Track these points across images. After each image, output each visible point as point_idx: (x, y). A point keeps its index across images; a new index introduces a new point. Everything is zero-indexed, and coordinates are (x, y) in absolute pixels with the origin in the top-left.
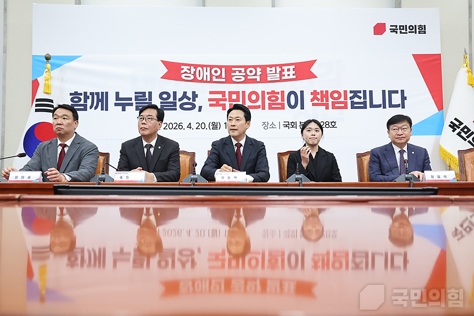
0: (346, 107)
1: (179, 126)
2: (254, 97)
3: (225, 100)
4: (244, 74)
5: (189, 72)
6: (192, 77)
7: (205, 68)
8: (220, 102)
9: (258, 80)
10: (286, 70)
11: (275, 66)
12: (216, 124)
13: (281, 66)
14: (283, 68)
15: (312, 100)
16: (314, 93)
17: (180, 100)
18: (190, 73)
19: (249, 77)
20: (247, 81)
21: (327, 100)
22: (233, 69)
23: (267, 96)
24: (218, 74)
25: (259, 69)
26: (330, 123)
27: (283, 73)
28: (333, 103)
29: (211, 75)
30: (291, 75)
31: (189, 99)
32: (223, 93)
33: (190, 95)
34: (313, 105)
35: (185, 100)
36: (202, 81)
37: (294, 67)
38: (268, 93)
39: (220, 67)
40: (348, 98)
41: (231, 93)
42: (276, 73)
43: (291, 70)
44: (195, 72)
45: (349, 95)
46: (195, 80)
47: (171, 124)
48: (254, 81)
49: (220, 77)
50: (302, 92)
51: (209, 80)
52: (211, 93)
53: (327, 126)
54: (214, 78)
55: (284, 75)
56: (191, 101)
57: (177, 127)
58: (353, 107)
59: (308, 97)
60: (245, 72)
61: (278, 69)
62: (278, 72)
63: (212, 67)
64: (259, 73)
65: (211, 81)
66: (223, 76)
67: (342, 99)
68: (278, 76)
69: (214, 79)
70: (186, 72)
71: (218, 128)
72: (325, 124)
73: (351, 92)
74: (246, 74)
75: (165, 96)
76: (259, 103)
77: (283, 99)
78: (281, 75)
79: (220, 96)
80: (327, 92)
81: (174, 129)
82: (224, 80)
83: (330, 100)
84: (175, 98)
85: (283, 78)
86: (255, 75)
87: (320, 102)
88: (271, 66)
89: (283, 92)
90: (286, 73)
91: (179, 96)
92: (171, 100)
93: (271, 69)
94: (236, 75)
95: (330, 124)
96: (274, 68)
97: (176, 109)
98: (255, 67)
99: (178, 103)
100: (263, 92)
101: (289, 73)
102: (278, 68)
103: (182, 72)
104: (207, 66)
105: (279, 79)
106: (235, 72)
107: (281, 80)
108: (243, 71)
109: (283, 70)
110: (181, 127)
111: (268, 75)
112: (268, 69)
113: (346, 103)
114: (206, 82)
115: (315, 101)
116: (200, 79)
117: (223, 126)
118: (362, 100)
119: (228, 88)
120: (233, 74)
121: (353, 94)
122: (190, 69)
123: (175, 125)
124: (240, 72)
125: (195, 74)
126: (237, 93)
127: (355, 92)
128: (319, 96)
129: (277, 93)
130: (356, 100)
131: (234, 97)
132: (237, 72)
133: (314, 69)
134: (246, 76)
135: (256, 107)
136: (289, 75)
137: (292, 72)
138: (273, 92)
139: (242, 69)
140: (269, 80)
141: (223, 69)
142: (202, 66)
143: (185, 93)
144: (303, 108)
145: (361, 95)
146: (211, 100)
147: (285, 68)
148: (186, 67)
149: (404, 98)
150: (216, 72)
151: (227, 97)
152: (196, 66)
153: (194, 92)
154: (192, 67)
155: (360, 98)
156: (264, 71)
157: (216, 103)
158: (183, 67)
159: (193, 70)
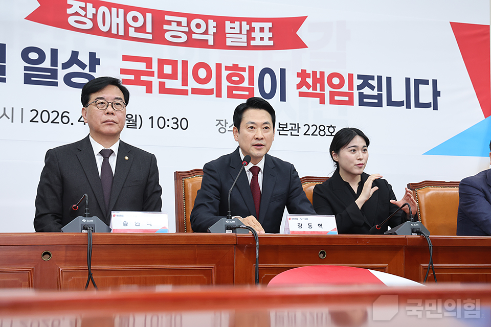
0: (350, 102)
1: (62, 117)
2: (202, 73)
3: (151, 74)
4: (187, 29)
5: (82, 13)
6: (89, 25)
7: (114, 10)
8: (143, 78)
9: (211, 43)
10: (257, 30)
11: (241, 20)
12: (134, 118)
13: (249, 21)
14: (254, 25)
15: (299, 86)
16: (303, 74)
17: (66, 66)
18: (85, 16)
19: (194, 36)
20: (191, 43)
21: (322, 89)
22: (167, 18)
23: (225, 73)
24: (139, 24)
25: (212, 23)
26: (327, 128)
27: (253, 35)
28: (332, 94)
29: (126, 26)
30: (266, 39)
31: (83, 66)
32: (148, 61)
33: (84, 58)
34: (302, 94)
35: (75, 68)
36: (109, 34)
37: (270, 25)
38: (227, 68)
39: (143, 11)
40: (355, 88)
41: (162, 62)
42: (241, 33)
43: (266, 30)
44: (95, 16)
45: (357, 82)
46: (95, 31)
47: (45, 114)
48: (203, 44)
49: (142, 29)
50: (283, 71)
51: (121, 33)
52: (126, 58)
53: (322, 133)
54: (131, 30)
55: (254, 39)
56: (87, 71)
57: (59, 120)
58: (362, 103)
59: (292, 81)
60: (188, 25)
61: (245, 27)
62: (244, 31)
63: (127, 9)
64: (212, 30)
65: (126, 37)
66: (149, 28)
67: (345, 89)
68: (244, 38)
69: (132, 33)
70: (77, 14)
71: (138, 126)
72: (318, 130)
73: (359, 77)
74: (190, 29)
75: (33, 56)
76: (212, 85)
77: (251, 82)
78: (250, 38)
79: (141, 66)
80: (322, 73)
81: (52, 122)
82: (150, 37)
83: (328, 89)
84: (54, 61)
85: (253, 43)
86: (206, 32)
87: (311, 90)
88: (233, 20)
89: (251, 69)
90: (257, 34)
91: (63, 58)
92: (47, 64)
93: (232, 25)
94: (172, 31)
95: (326, 130)
96: (237, 23)
97: (56, 84)
98: (206, 18)
99: (62, 73)
100: (219, 66)
101: (262, 35)
102: (244, 23)
103: (69, 11)
104: (118, 6)
105: (245, 44)
106: (169, 23)
107: (249, 47)
108: (184, 23)
109: (252, 30)
110: (65, 120)
111: (227, 35)
112: (228, 23)
113: (351, 96)
114: (117, 36)
115: (304, 89)
116: (105, 29)
117: (147, 122)
118: (375, 92)
119: (157, 52)
120: (166, 27)
121: (362, 81)
122: (85, 9)
123: (55, 115)
124: (179, 24)
125: (94, 19)
126: (174, 63)
127: (366, 80)
128: (310, 81)
129: (244, 69)
130: (367, 91)
131: (168, 69)
132: (174, 24)
133: (303, 33)
134: (189, 33)
135: (209, 92)
136: (262, 39)
137: (267, 34)
138: (235, 67)
139: (183, 20)
140: (229, 44)
141: (149, 15)
142: (110, 5)
143: (75, 54)
144: (283, 99)
145: (374, 83)
146: (125, 71)
147: (257, 25)
148: (77, 3)
149: (436, 94)
150: (135, 19)
151: (155, 69)
152: (97, 3)
153: (92, 55)
154: (89, 5)
155: (372, 88)
156: (220, 27)
157: (136, 79)
158: (71, 2)
159: (91, 11)
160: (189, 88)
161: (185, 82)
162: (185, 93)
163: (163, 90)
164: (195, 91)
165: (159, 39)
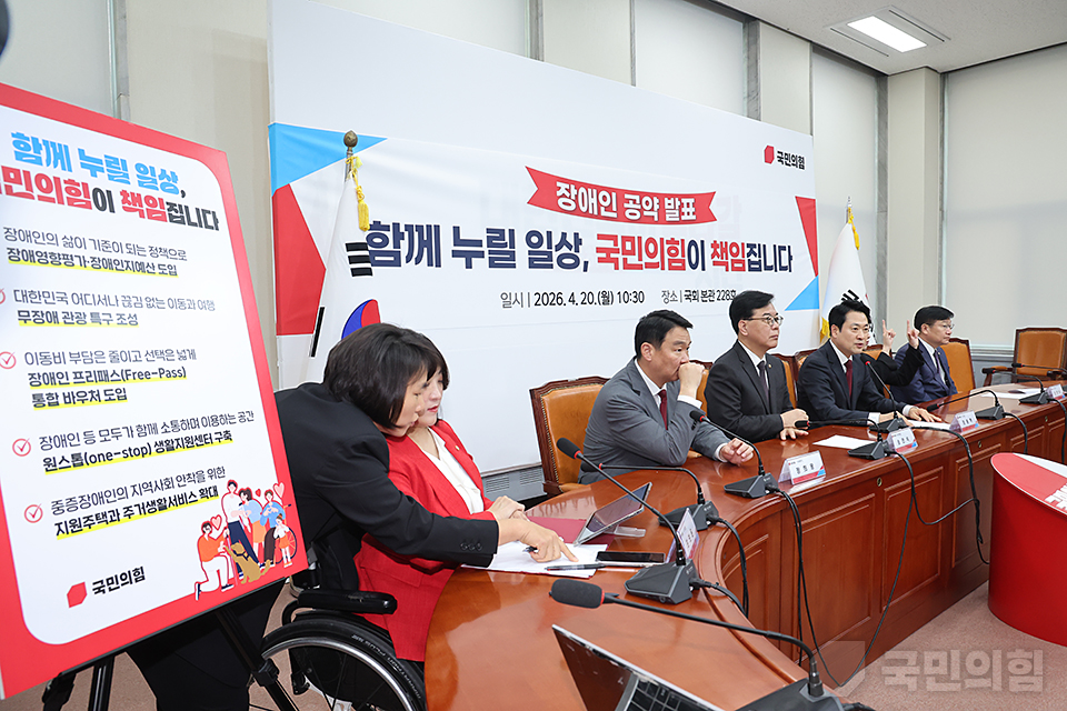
0: (743, 269)
1: (557, 299)
2: (651, 248)
3: (617, 251)
4: (639, 207)
5: (568, 194)
6: (573, 207)
7: (590, 190)
8: (613, 255)
9: (656, 219)
10: (685, 205)
11: (674, 196)
12: (607, 295)
13: (681, 197)
14: (683, 200)
15: (713, 256)
16: (714, 245)
17: (558, 248)
18: (570, 197)
19: (646, 213)
20: (644, 220)
21: (727, 258)
22: (627, 196)
23: (666, 247)
24: (607, 204)
25: (656, 200)
26: (730, 293)
27: (683, 210)
28: (733, 262)
29: (599, 205)
30: (691, 214)
31: (570, 247)
32: (614, 238)
33: (570, 239)
34: (715, 263)
35: (565, 250)
36: (586, 214)
37: (691, 201)
38: (668, 242)
39: (610, 190)
40: (746, 255)
41: (625, 239)
42: (675, 209)
43: (691, 205)
44: (577, 196)
45: (747, 250)
46: (577, 212)
48: (650, 220)
49: (608, 209)
50: (702, 242)
51: (596, 213)
52: (600, 237)
53: (728, 297)
54: (602, 209)
55: (683, 214)
56: (573, 251)
57: (555, 302)
58: (749, 269)
59: (709, 251)
60: (641, 203)
61: (678, 203)
62: (677, 207)
63: (599, 189)
64: (657, 207)
65: (599, 217)
66: (614, 209)
67: (740, 257)
68: (677, 212)
70: (564, 196)
71: (611, 302)
72: (725, 295)
73: (748, 245)
74: (642, 206)
75: (535, 240)
76: (657, 259)
77: (683, 256)
78: (681, 214)
79: (609, 244)
80: (726, 243)
82: (615, 215)
83: (730, 257)
84: (550, 246)
85: (683, 218)
86: (652, 210)
87: (720, 260)
88: (670, 196)
89: (683, 242)
90: (685, 210)
91: (556, 240)
92: (544, 247)
93: (669, 202)
94: (631, 208)
96: (672, 200)
97: (551, 266)
98: (651, 195)
99: (555, 255)
100: (662, 239)
101: (688, 210)
102: (677, 199)
103: (559, 193)
104: (592, 187)
105: (678, 219)
106: (628, 201)
107: (681, 222)
108: (638, 202)
109: (682, 205)
110: (560, 301)
111: (666, 211)
112: (666, 200)
113: (743, 263)
114: (592, 216)
115: (716, 259)
116: (584, 209)
117: (616, 297)
118: (757, 259)
119: (621, 229)
120: (626, 205)
121: (749, 249)
122: (569, 190)
123: (551, 297)
124: (634, 201)
125: (576, 201)
126: (631, 239)
127: (751, 246)
128: (719, 250)
129: (677, 243)
130: (752, 258)
131: (628, 246)
132: (631, 202)
133: (713, 207)
134: (642, 210)
135: (655, 266)
136: (688, 214)
137: (692, 210)
138: (672, 241)
139: (637, 198)
140: (668, 219)
141: (614, 194)
142: (587, 186)
143: (564, 235)
144: (703, 269)
145: (756, 250)
146: (599, 250)
147: (685, 201)
148: (564, 186)
149: (790, 258)
150: (605, 198)
151: (620, 246)
152: (578, 185)
153: (576, 235)
154: (573, 187)
155: (755, 255)
156: (661, 203)
157: (606, 257)
158: (559, 184)
159: (574, 192)
160: (643, 263)
161: (640, 259)
162: (639, 267)
163: (627, 266)
164: (649, 265)
165: (621, 218)
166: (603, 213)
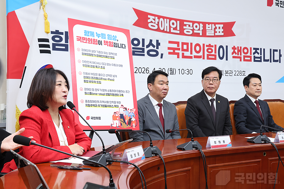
0: (250, 60)
1: (146, 70)
2: (198, 48)
3: (179, 49)
4: (192, 28)
5: (154, 21)
6: (156, 27)
7: (165, 20)
8: (176, 51)
9: (201, 34)
10: (218, 28)
11: (212, 23)
12: (173, 70)
13: (215, 24)
14: (217, 25)
15: (233, 54)
16: (234, 48)
17: (148, 46)
18: (155, 23)
19: (195, 32)
20: (194, 35)
21: (241, 55)
22: (185, 23)
23: (206, 48)
24: (174, 26)
25: (201, 25)
26: (242, 72)
27: (216, 30)
28: (244, 57)
29: (170, 27)
30: (221, 32)
31: (154, 46)
32: (178, 43)
33: (154, 43)
34: (234, 57)
35: (151, 48)
36: (163, 31)
37: (222, 26)
38: (207, 46)
39: (176, 20)
40: (252, 54)
41: (183, 44)
42: (212, 30)
43: (221, 28)
44: (158, 22)
45: (253, 51)
46: (158, 30)
47: (140, 69)
48: (197, 35)
49: (175, 29)
50: (227, 47)
51: (168, 31)
52: (170, 42)
53: (241, 74)
54: (172, 29)
55: (216, 32)
56: (155, 49)
57: (145, 72)
58: (255, 61)
59: (230, 51)
60: (193, 26)
61: (214, 27)
62: (213, 29)
63: (171, 19)
64: (201, 29)
65: (170, 32)
66: (178, 29)
67: (249, 54)
70: (152, 22)
71: (174, 74)
72: (239, 73)
73: (254, 49)
74: (193, 28)
75: (136, 42)
76: (201, 54)
77: (215, 52)
78: (215, 32)
79: (175, 46)
80: (241, 47)
81: (143, 73)
82: (178, 32)
83: (243, 54)
84: (143, 45)
85: (216, 34)
86: (199, 30)
87: (237, 55)
88: (209, 23)
89: (216, 46)
90: (217, 30)
91: (147, 43)
92: (140, 46)
93: (209, 26)
94: (187, 29)
95: (242, 73)
96: (211, 25)
97: (144, 55)
98: (199, 23)
99: (146, 50)
100: (204, 45)
101: (219, 30)
102: (213, 25)
103: (149, 21)
104: (167, 18)
105: (213, 35)
106: (186, 25)
107: (215, 36)
108: (191, 26)
109: (216, 28)
110: (147, 71)
111: (207, 31)
112: (207, 25)
113: (251, 57)
114: (166, 32)
115: (234, 55)
116: (162, 29)
117: (177, 71)
118: (259, 56)
119: (181, 39)
120: (184, 27)
121: (255, 50)
122: (154, 20)
123: (143, 70)
124: (189, 26)
125: (158, 25)
126: (187, 44)
127: (256, 49)
128: (236, 51)
129: (212, 46)
130: (256, 55)
131: (185, 47)
132: (187, 26)
133: (234, 29)
134: (193, 30)
135: (200, 57)
136: (219, 32)
137: (222, 30)
138: (210, 45)
139: (191, 24)
140: (207, 35)
141: (178, 22)
142: (164, 18)
143: (151, 41)
144: (227, 59)
145: (259, 51)
146: (169, 48)
147: (217, 26)
148: (151, 17)
149: (280, 56)
150: (173, 24)
151: (180, 47)
152: (159, 17)
153: (157, 41)
154: (156, 18)
155: (258, 54)
156: (204, 27)
157: (173, 52)
158: (149, 16)
159: (157, 20)
160: (193, 55)
161: (191, 53)
162: (191, 57)
163: (184, 57)
164: (195, 57)
165: (182, 33)
166: (172, 31)
